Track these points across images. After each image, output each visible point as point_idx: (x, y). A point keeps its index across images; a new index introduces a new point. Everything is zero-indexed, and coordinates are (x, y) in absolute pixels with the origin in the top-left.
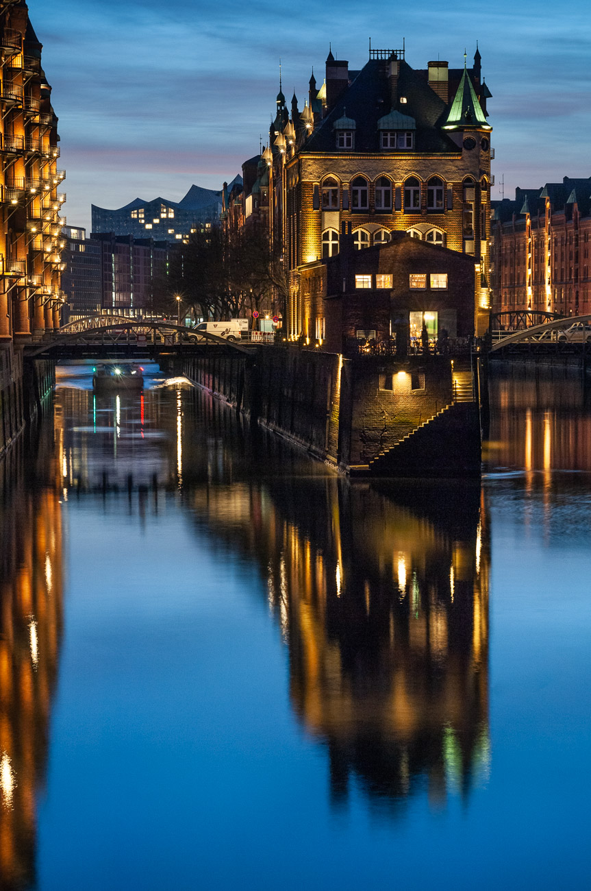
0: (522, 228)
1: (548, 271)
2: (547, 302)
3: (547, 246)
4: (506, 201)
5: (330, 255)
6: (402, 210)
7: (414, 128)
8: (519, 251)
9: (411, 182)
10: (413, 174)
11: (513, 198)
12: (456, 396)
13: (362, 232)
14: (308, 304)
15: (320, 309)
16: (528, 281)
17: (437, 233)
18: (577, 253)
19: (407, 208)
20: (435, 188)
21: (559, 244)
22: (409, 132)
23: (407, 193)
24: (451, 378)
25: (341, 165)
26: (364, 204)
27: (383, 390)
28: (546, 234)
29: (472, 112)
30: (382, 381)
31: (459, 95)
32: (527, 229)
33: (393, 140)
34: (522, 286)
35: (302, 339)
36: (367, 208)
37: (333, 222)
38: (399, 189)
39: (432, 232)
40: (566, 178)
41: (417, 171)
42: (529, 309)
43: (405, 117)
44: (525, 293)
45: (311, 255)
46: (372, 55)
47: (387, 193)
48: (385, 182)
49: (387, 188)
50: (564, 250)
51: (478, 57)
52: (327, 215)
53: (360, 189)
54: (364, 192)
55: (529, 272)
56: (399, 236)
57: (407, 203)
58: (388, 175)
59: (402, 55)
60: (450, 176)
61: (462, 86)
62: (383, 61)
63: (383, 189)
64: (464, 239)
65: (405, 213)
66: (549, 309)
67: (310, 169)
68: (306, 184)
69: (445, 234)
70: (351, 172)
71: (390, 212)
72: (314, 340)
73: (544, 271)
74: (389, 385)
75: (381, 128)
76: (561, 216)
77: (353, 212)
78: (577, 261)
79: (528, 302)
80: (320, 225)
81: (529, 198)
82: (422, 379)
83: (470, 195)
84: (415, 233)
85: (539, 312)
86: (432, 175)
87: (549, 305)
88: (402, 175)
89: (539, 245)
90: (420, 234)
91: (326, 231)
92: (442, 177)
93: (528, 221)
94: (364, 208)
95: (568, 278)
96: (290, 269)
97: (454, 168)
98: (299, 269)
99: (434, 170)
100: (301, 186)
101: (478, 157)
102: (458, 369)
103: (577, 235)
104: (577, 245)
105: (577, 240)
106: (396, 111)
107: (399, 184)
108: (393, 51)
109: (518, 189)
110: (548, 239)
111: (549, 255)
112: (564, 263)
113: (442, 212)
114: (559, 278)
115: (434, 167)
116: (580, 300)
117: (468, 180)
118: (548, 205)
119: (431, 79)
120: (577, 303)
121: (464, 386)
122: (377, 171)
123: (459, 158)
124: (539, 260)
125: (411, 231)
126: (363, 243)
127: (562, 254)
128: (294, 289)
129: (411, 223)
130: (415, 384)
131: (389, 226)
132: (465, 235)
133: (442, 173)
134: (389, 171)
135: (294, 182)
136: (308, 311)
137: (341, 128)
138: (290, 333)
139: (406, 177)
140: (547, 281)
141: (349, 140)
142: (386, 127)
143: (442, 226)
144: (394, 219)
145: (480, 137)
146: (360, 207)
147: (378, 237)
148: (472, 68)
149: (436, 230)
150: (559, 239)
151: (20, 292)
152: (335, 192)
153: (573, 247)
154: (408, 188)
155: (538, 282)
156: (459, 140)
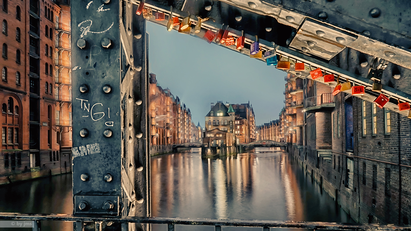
30: (206, 151)
31: (230, 108)
41: (223, 119)
46: (217, 102)
51: (249, 102)
54: (215, 122)
59: (222, 102)
63: (218, 122)
64: (230, 129)
67: (206, 119)
70: (213, 119)
71: (219, 125)
75: (218, 112)
82: (212, 150)
83: (231, 122)
91: (209, 128)
94: (215, 125)
97: (229, 118)
101: (232, 117)
106: (220, 110)
130: (211, 151)
134: (219, 119)
137: (211, 113)
143: (227, 127)
145: (233, 114)
152: (210, 122)
156: (229, 114)
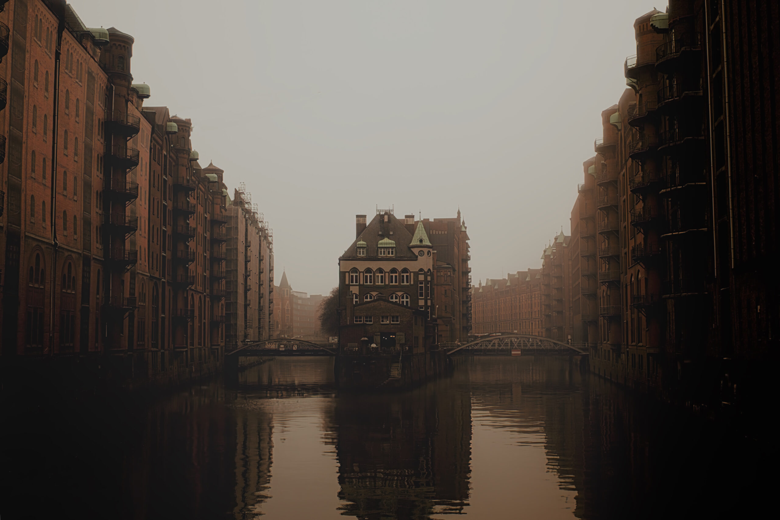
7: (395, 246)
9: (393, 271)
17: (406, 296)
18: (531, 304)
19: (392, 284)
20: (405, 275)
21: (524, 300)
22: (392, 248)
23: (392, 276)
26: (371, 282)
29: (423, 238)
31: (417, 231)
33: (384, 252)
36: (372, 284)
39: (404, 295)
40: (529, 269)
43: (390, 241)
46: (378, 212)
48: (381, 271)
49: (382, 274)
50: (526, 303)
51: (459, 213)
52: (352, 287)
53: (368, 275)
54: (370, 276)
59: (392, 212)
60: (412, 269)
62: (382, 215)
63: (380, 275)
64: (419, 299)
69: (410, 296)
71: (383, 286)
75: (379, 246)
78: (531, 308)
83: (421, 278)
95: (528, 316)
97: (414, 265)
101: (425, 259)
103: (531, 296)
104: (531, 301)
105: (531, 298)
106: (387, 239)
108: (386, 210)
114: (524, 317)
116: (534, 327)
117: (421, 270)
120: (532, 328)
127: (525, 304)
137: (359, 246)
141: (363, 252)
142: (381, 246)
144: (385, 289)
145: (427, 250)
148: (456, 217)
149: (406, 294)
150: (524, 298)
153: (530, 302)
154: (392, 274)
156: (416, 251)
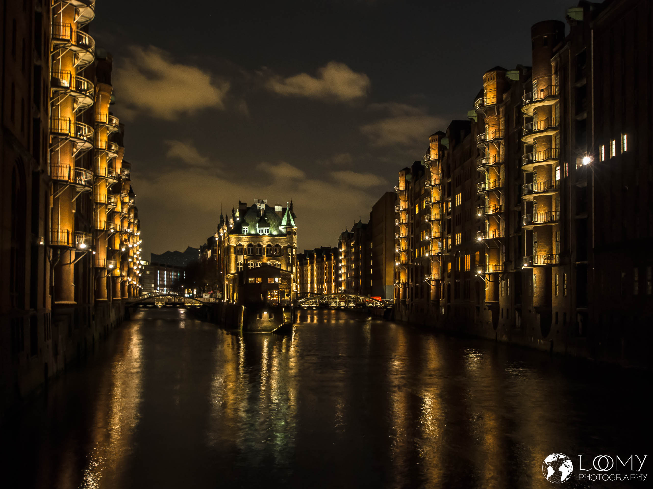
0: (307, 264)
1: (315, 279)
2: (315, 289)
3: (315, 270)
4: (301, 254)
5: (240, 271)
6: (266, 255)
8: (305, 271)
9: (269, 245)
10: (269, 243)
11: (303, 253)
12: (285, 321)
13: (251, 263)
14: (231, 288)
15: (236, 290)
16: (308, 282)
17: (278, 264)
19: (267, 255)
20: (277, 248)
21: (319, 269)
22: (268, 228)
23: (267, 250)
24: (282, 315)
25: (244, 239)
27: (258, 319)
28: (315, 266)
29: (290, 222)
30: (258, 316)
31: (286, 216)
32: (308, 264)
33: (262, 231)
34: (306, 284)
35: (229, 300)
37: (241, 259)
38: (264, 248)
39: (276, 264)
40: (321, 247)
41: (271, 242)
42: (309, 292)
44: (307, 286)
45: (233, 271)
47: (261, 250)
48: (260, 246)
52: (238, 256)
53: (250, 248)
54: (252, 249)
55: (309, 279)
56: (264, 265)
57: (267, 253)
58: (260, 243)
60: (283, 244)
61: (286, 213)
63: (259, 248)
64: (287, 266)
65: (267, 256)
66: (315, 292)
67: (232, 240)
68: (231, 246)
69: (281, 265)
70: (247, 242)
71: (261, 256)
72: (233, 301)
73: (314, 279)
74: (261, 317)
75: (258, 226)
76: (320, 260)
77: (248, 256)
79: (309, 290)
80: (236, 260)
81: (309, 254)
82: (272, 315)
83: (289, 251)
84: (270, 264)
85: (312, 293)
86: (276, 243)
87: (316, 290)
88: (266, 243)
89: (312, 269)
90: (272, 264)
91: (239, 262)
92: (279, 244)
93: (309, 261)
94: (252, 254)
96: (225, 275)
97: (284, 241)
98: (228, 276)
99: (277, 242)
100: (229, 247)
101: (292, 237)
102: (285, 311)
107: (264, 246)
109: (305, 250)
110: (315, 268)
111: (316, 273)
112: (321, 276)
113: (280, 256)
115: (277, 240)
117: (289, 245)
118: (315, 256)
119: (276, 210)
121: (287, 318)
122: (257, 242)
123: (286, 238)
124: (312, 275)
125: (269, 263)
126: (252, 267)
128: (226, 282)
129: (268, 260)
130: (270, 317)
131: (261, 261)
132: (288, 264)
133: (280, 243)
134: (261, 242)
135: (226, 245)
136: (231, 290)
138: (225, 298)
139: (267, 244)
140: (315, 282)
141: (247, 230)
143: (279, 261)
144: (263, 258)
145: (293, 231)
146: (250, 254)
147: (257, 265)
149: (278, 263)
151: (125, 283)
152: (241, 248)
154: (268, 248)
155: (312, 282)
156: (285, 231)
